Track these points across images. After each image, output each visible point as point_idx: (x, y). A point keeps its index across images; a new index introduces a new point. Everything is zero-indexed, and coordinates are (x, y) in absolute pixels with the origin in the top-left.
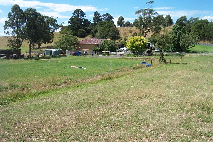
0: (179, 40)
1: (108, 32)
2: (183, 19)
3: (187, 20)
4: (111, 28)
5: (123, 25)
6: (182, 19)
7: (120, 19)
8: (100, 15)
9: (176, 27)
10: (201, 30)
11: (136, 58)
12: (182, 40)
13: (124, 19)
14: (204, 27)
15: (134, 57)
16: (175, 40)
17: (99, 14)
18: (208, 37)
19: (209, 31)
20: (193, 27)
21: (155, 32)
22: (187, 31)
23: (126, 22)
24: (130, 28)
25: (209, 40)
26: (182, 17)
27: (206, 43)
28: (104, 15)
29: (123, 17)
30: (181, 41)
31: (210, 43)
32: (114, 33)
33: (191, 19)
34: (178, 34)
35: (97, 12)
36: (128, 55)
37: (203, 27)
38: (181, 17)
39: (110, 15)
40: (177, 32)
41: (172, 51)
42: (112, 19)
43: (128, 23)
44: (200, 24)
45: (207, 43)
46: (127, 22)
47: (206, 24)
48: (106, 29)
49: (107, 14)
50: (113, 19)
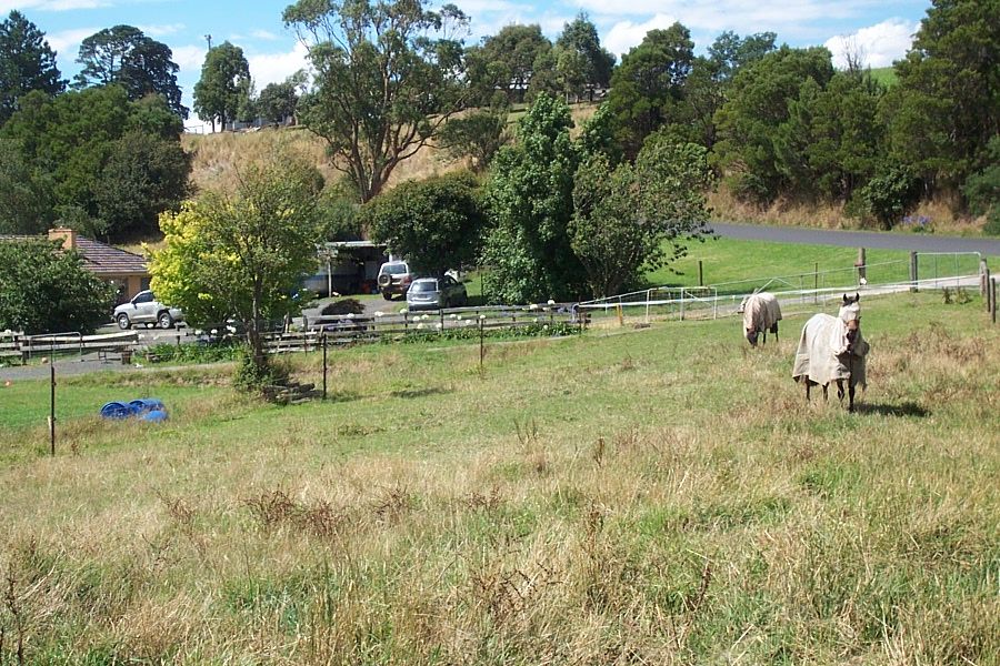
0: (562, 214)
1: (99, 174)
2: (665, 51)
3: (696, 53)
4: (120, 146)
5: (242, 114)
6: (658, 52)
7: (217, 64)
8: (45, 38)
9: (545, 116)
10: (783, 125)
11: (192, 372)
12: (586, 213)
13: (246, 68)
14: (801, 104)
15: (208, 360)
16: (540, 217)
17: (40, 34)
18: (836, 174)
19: (832, 134)
20: (730, 112)
21: (475, 160)
22: (699, 136)
23: (264, 87)
24: (293, 133)
25: (843, 202)
26: (655, 37)
27: (825, 225)
28: (101, 38)
29: (240, 51)
30: (577, 219)
31: (846, 222)
32: (143, 185)
33: (717, 46)
34: (555, 166)
35: (15, 15)
36: (162, 355)
37: (791, 103)
38: (649, 33)
39: (148, 41)
40: (549, 153)
41: (527, 296)
42: (170, 71)
43: (281, 96)
44: (770, 82)
45: (832, 224)
46: (272, 88)
47: (810, 79)
48: (78, 151)
49: (125, 33)
50: (176, 67)
